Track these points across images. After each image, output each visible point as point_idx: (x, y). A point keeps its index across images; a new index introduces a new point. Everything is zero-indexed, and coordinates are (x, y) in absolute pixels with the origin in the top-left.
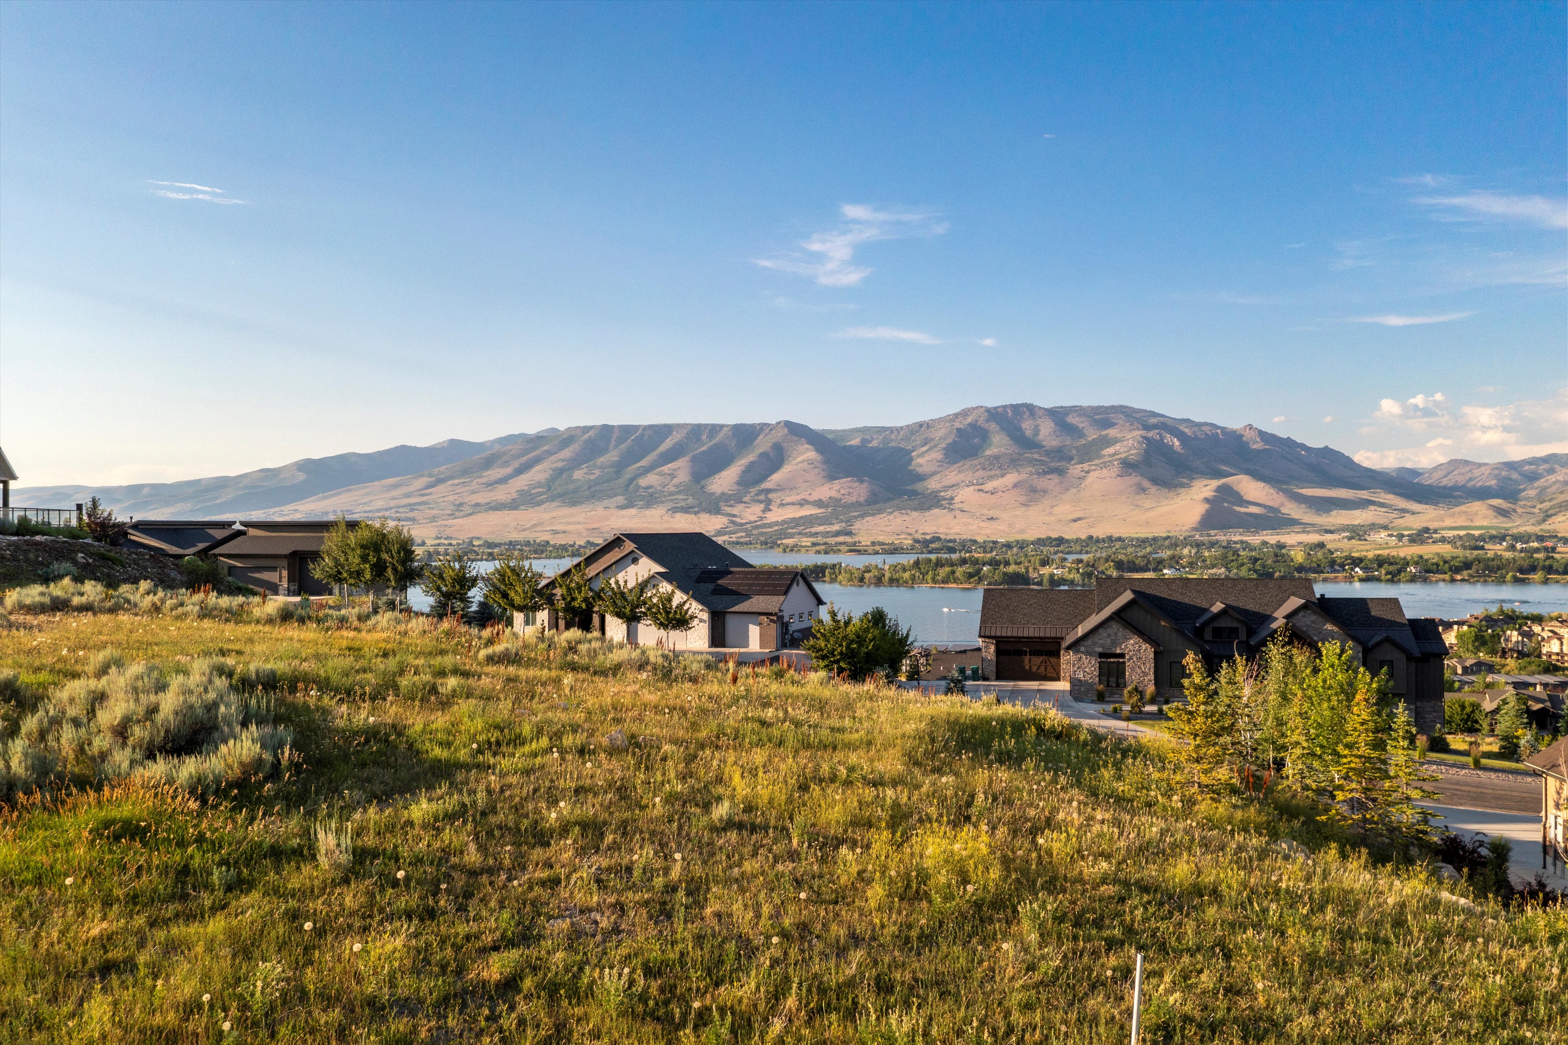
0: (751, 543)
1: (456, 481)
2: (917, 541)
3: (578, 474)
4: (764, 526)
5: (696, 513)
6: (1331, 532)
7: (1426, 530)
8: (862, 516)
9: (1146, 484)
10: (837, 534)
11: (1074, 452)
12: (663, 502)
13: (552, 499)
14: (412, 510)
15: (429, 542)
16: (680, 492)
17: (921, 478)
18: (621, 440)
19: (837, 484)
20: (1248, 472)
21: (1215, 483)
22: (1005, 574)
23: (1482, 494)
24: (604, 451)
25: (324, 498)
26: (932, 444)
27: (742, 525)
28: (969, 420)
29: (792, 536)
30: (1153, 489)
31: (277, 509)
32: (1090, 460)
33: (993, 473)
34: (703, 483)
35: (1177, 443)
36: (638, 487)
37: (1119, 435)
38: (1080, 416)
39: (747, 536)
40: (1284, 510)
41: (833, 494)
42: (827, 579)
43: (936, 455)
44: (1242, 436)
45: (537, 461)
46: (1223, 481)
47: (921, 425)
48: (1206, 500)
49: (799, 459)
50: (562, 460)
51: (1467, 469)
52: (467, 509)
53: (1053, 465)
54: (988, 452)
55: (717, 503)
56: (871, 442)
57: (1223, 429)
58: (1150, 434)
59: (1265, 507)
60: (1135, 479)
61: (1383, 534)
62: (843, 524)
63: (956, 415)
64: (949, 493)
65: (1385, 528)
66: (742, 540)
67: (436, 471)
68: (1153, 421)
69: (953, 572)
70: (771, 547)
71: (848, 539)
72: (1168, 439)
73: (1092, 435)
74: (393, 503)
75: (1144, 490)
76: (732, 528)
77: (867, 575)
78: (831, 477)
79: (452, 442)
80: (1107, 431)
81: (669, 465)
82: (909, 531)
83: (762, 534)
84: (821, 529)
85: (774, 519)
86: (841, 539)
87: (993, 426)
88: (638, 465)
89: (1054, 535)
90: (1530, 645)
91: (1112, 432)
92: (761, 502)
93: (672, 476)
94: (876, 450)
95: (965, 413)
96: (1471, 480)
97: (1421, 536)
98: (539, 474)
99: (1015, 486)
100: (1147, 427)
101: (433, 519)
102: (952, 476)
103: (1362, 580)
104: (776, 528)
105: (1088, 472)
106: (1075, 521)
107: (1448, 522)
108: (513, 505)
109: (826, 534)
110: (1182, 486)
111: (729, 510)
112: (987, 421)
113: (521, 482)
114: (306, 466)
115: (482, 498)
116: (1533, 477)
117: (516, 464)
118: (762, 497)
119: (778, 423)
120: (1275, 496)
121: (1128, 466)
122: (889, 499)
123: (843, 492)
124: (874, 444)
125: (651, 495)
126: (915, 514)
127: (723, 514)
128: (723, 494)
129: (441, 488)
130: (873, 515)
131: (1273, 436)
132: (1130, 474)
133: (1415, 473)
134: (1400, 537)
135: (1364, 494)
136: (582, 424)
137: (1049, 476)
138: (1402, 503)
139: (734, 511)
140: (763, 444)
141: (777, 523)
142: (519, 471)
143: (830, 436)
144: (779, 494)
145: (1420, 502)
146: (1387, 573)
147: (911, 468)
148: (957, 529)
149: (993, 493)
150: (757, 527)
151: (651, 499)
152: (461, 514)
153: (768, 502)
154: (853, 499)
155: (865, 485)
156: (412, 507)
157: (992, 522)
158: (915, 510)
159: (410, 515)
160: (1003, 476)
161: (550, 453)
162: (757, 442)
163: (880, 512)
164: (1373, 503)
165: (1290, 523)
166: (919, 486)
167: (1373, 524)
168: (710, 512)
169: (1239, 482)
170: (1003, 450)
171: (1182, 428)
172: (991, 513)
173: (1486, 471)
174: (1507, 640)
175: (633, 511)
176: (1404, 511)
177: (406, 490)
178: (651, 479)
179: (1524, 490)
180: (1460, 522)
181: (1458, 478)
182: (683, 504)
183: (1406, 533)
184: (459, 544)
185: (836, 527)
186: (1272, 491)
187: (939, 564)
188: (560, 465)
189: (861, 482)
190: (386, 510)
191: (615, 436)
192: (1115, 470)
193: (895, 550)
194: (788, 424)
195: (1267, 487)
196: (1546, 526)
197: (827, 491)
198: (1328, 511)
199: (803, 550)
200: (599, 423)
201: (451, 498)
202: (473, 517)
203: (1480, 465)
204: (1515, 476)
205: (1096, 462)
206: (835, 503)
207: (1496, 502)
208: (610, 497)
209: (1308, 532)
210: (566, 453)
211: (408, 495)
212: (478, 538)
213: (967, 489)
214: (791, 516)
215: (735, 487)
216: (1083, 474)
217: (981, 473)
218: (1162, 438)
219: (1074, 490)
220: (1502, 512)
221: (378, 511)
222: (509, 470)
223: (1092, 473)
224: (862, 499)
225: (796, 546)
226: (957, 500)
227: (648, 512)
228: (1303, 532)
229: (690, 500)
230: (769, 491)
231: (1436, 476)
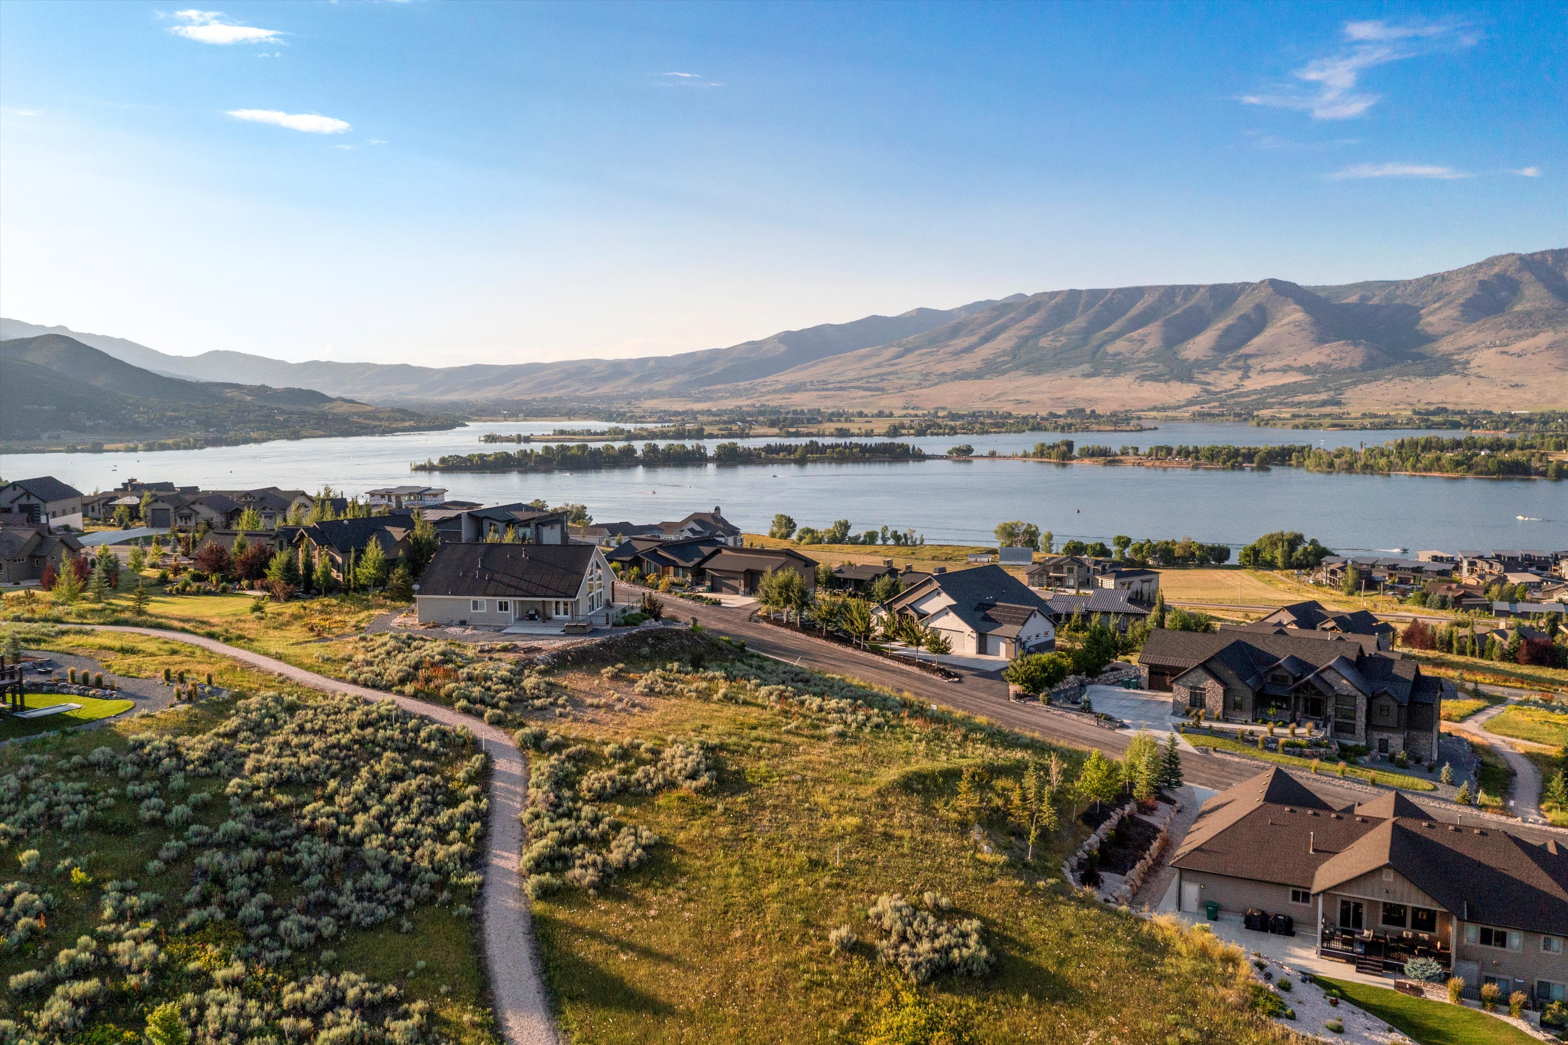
0: (1223, 415)
1: (923, 351)
2: (1416, 413)
3: (1044, 342)
4: (1241, 395)
5: (1166, 381)
8: (1355, 384)
10: (1324, 404)
12: (1131, 370)
13: (1017, 368)
14: (882, 380)
15: (896, 413)
16: (1149, 359)
17: (1431, 339)
18: (1089, 305)
19: (1327, 349)
24: (1072, 317)
25: (802, 369)
26: (1446, 299)
27: (1216, 393)
28: (1496, 270)
29: (1271, 406)
31: (761, 380)
33: (1523, 331)
34: (1175, 348)
36: (1106, 354)
39: (1222, 406)
41: (1323, 359)
42: (1294, 462)
43: (1451, 312)
45: (1003, 328)
47: (1434, 278)
49: (1284, 321)
50: (1028, 328)
52: (934, 379)
54: (1518, 308)
55: (1190, 371)
56: (1371, 299)
62: (1332, 393)
63: (1480, 265)
64: (1465, 356)
66: (1216, 411)
67: (904, 341)
69: (1439, 459)
70: (1246, 420)
71: (1336, 410)
74: (865, 373)
76: (1205, 397)
77: (1337, 461)
78: (1321, 341)
79: (921, 310)
81: (1139, 331)
82: (1410, 400)
83: (1237, 404)
84: (1305, 398)
85: (1252, 388)
86: (1327, 410)
87: (1527, 277)
88: (1106, 331)
92: (1238, 368)
93: (1143, 342)
94: (1378, 308)
95: (1491, 262)
98: (1004, 342)
99: (1550, 347)
101: (901, 389)
102: (1469, 336)
104: (1254, 397)
108: (978, 375)
109: (1311, 404)
111: (1202, 377)
112: (1519, 270)
113: (987, 351)
114: (787, 338)
115: (948, 367)
117: (982, 332)
118: (1240, 363)
119: (1262, 282)
122: (1390, 364)
123: (1334, 356)
124: (1375, 301)
125: (1119, 363)
126: (1420, 381)
127: (1196, 382)
128: (1197, 360)
129: (909, 358)
130: (1370, 382)
136: (1049, 289)
139: (1209, 379)
140: (1244, 306)
141: (1255, 392)
142: (985, 339)
143: (1322, 294)
144: (1260, 359)
147: (1419, 327)
148: (1470, 398)
149: (1520, 356)
150: (1233, 396)
151: (1119, 367)
152: (928, 384)
153: (1247, 369)
154: (1346, 364)
155: (1361, 349)
156: (882, 377)
157: (1516, 390)
158: (1420, 376)
159: (880, 385)
160: (1534, 335)
161: (1015, 321)
162: (1237, 303)
163: (1376, 378)
166: (1427, 349)
168: (1181, 380)
170: (1538, 304)
172: (1516, 379)
175: (1099, 380)
177: (876, 360)
178: (1120, 346)
182: (1153, 372)
184: (924, 415)
185: (1323, 396)
187: (1428, 446)
188: (1025, 332)
189: (1356, 345)
190: (858, 380)
191: (1083, 301)
193: (1388, 424)
194: (1273, 283)
197: (1314, 356)
199: (1280, 424)
200: (1066, 287)
201: (918, 368)
202: (939, 387)
206: (1324, 368)
208: (1076, 365)
210: (1033, 320)
211: (878, 365)
212: (943, 409)
213: (1486, 351)
214: (1272, 384)
215: (1211, 353)
217: (1507, 332)
221: (850, 381)
222: (974, 339)
224: (1355, 365)
225: (1273, 418)
226: (1473, 364)
227: (1115, 381)
229: (1161, 368)
230: (1248, 356)
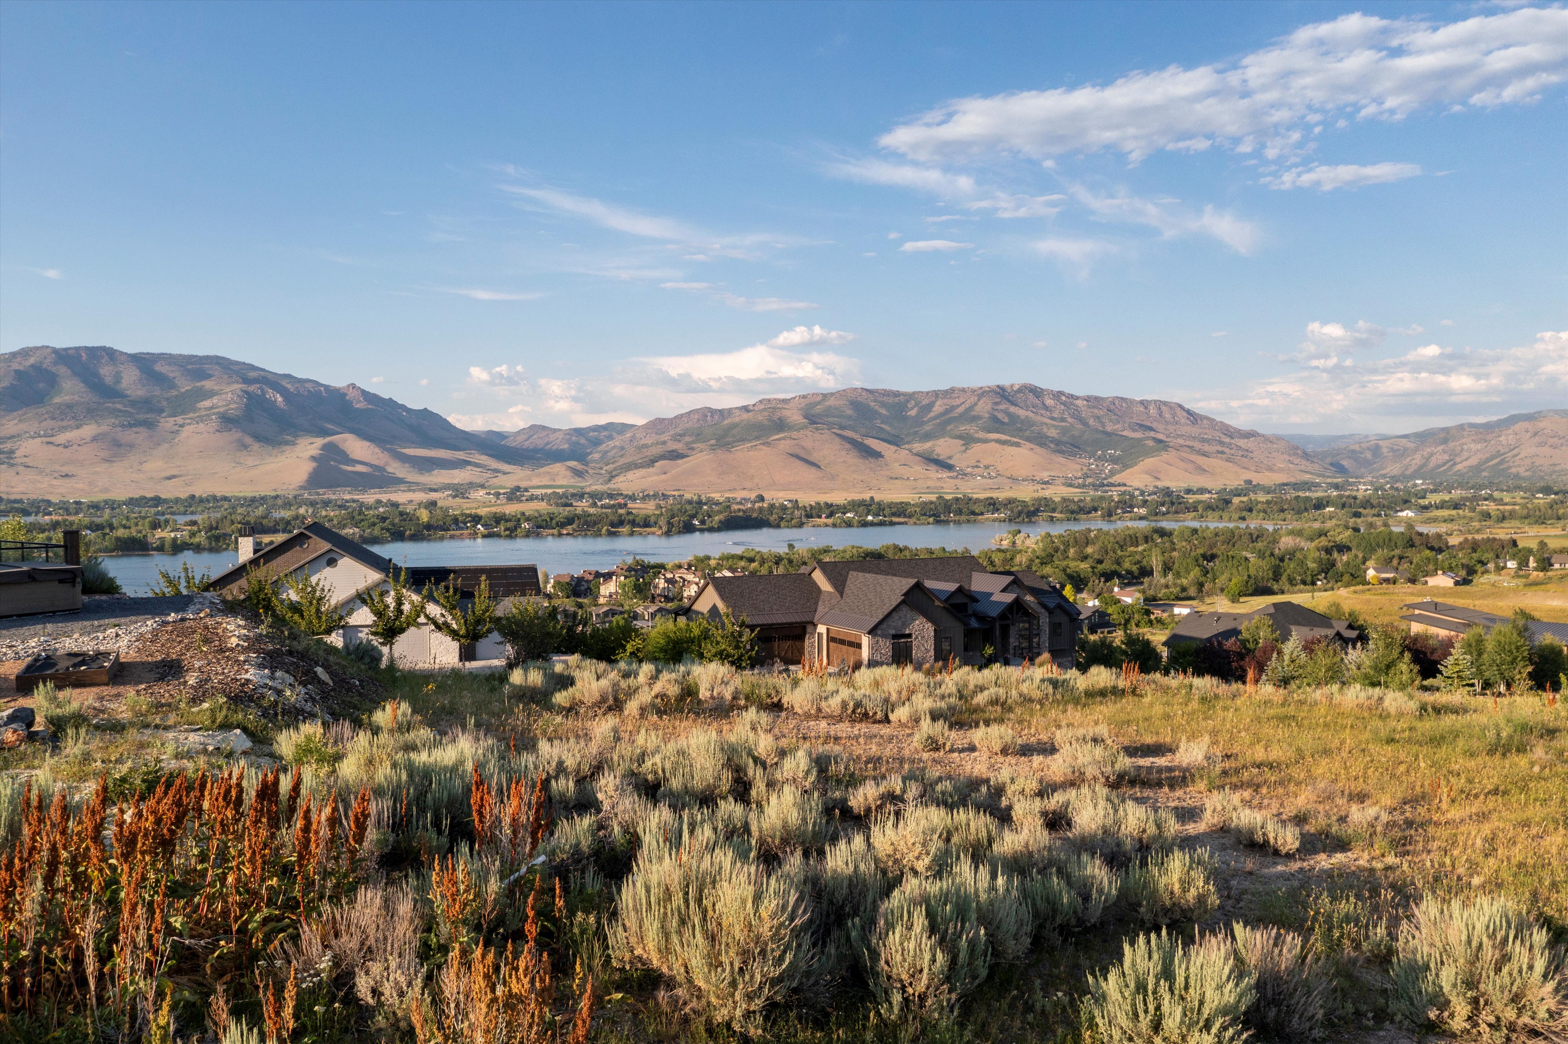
6: (435, 490)
7: (518, 488)
9: (248, 440)
11: (165, 403)
20: (352, 431)
21: (320, 441)
22: (118, 539)
23: (557, 456)
28: (32, 361)
30: (256, 446)
32: (183, 413)
33: (65, 423)
35: (280, 399)
37: (216, 388)
38: (170, 364)
40: (390, 469)
44: (346, 394)
46: (329, 439)
48: (313, 458)
51: (545, 433)
53: (141, 417)
54: (57, 400)
57: (327, 387)
58: (251, 388)
59: (371, 465)
60: (236, 435)
61: (482, 492)
63: (14, 355)
64: (9, 445)
65: (482, 486)
68: (253, 374)
72: (270, 394)
73: (185, 385)
75: (245, 447)
80: (203, 383)
87: (62, 370)
89: (149, 495)
90: (674, 590)
91: (208, 384)
95: (25, 353)
96: (548, 443)
97: (514, 495)
99: (95, 439)
100: (247, 381)
102: (11, 425)
103: (484, 536)
105: (182, 426)
106: (169, 478)
107: (535, 482)
110: (287, 443)
112: (55, 364)
116: (597, 443)
120: (381, 455)
121: (227, 421)
131: (375, 396)
132: (230, 430)
133: (501, 435)
134: (497, 495)
135: (460, 455)
137: (135, 429)
138: (494, 464)
145: (509, 463)
146: (506, 529)
148: (21, 488)
149: (66, 447)
157: (67, 480)
160: (78, 427)
164: (469, 463)
165: (394, 482)
167: (471, 483)
169: (345, 441)
170: (76, 398)
171: (284, 383)
172: (65, 470)
173: (560, 436)
174: (656, 587)
176: (496, 471)
179: (590, 453)
180: (545, 481)
181: (537, 441)
183: (502, 491)
186: (377, 450)
192: (214, 423)
195: (373, 446)
196: (611, 485)
198: (430, 471)
203: (555, 430)
204: (583, 441)
205: (191, 415)
207: (573, 464)
209: (414, 491)
213: (31, 441)
216: (176, 428)
217: (50, 423)
218: (264, 393)
219: (166, 446)
220: (578, 473)
223: (187, 428)
226: (18, 453)
228: (409, 491)
231: (520, 439)
